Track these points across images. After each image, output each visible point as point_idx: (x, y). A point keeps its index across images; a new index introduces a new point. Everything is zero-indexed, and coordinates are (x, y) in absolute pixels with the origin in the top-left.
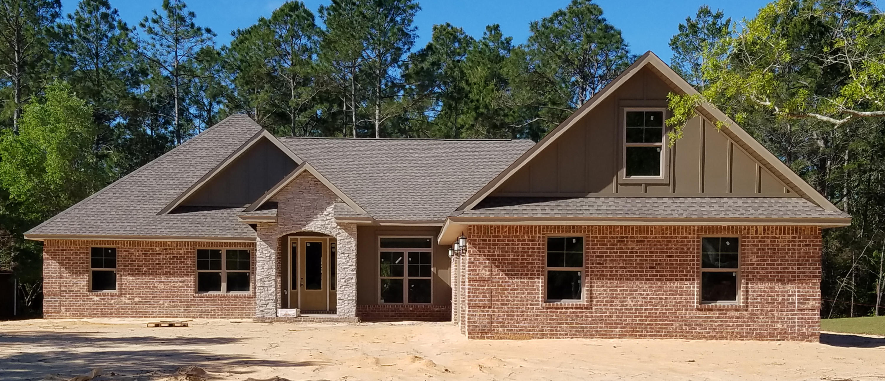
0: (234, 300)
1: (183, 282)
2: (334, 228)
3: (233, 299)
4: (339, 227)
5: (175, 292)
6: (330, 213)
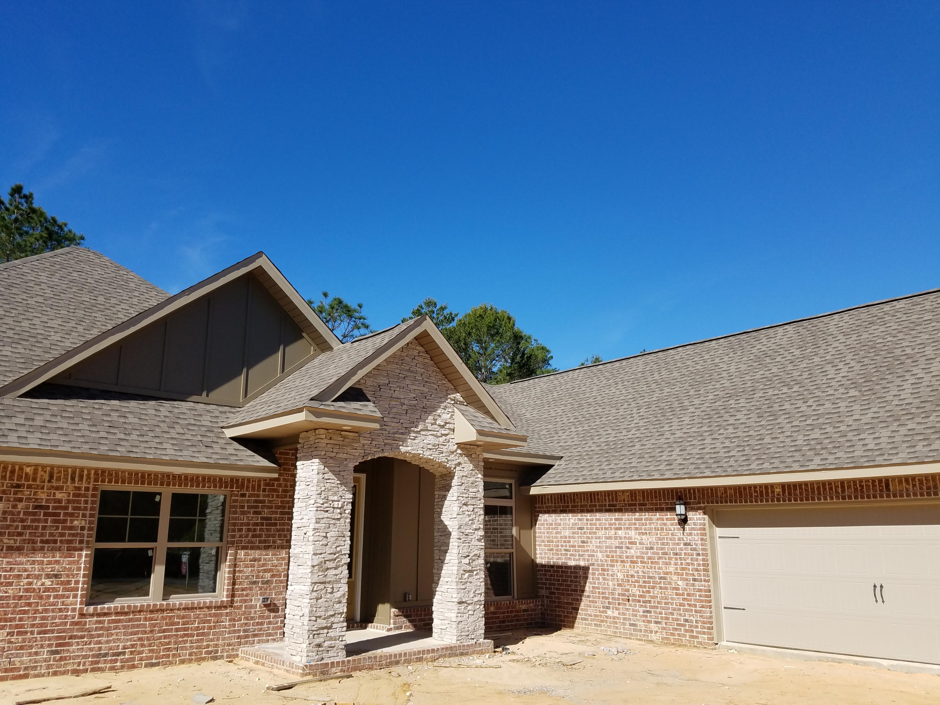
0: (183, 617)
2: (452, 452)
3: (182, 613)
4: (459, 451)
6: (446, 423)
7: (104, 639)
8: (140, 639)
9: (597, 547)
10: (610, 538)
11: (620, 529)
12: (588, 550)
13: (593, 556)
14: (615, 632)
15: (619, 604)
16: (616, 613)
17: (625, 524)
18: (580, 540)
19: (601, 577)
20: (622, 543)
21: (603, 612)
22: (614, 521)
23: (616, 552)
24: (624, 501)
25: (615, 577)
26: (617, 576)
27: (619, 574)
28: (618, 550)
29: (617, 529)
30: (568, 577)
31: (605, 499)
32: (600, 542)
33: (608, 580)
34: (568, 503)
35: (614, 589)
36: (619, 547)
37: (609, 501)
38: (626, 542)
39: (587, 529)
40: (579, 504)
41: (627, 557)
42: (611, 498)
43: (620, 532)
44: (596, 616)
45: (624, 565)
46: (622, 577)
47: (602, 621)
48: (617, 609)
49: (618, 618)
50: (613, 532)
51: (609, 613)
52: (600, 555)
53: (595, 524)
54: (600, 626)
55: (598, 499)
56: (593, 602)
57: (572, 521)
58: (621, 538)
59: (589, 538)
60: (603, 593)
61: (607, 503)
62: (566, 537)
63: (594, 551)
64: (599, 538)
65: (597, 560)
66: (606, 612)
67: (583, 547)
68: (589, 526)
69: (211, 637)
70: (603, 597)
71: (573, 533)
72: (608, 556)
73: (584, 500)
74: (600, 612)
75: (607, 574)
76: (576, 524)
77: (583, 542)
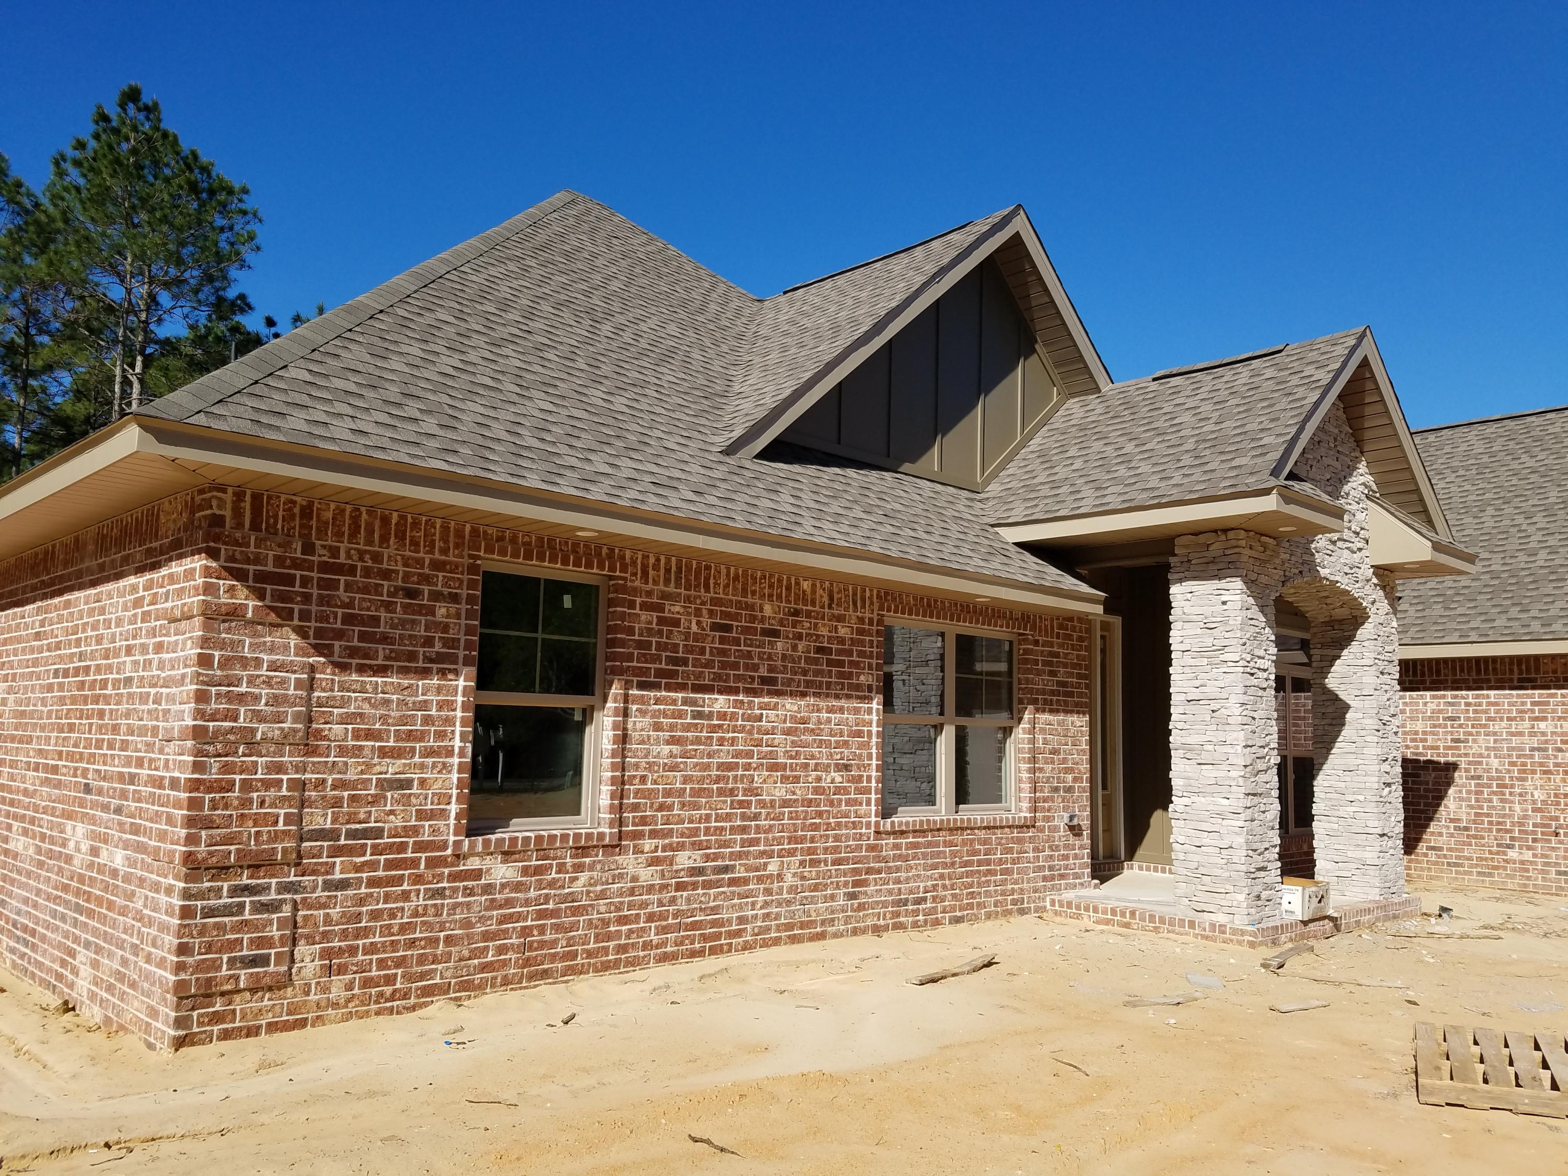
1: (847, 767)
2: (1368, 581)
3: (982, 834)
4: (1375, 580)
5: (820, 814)
6: (1362, 529)
7: (903, 875)
8: (942, 877)
9: (1487, 748)
10: (1521, 734)
11: (1544, 719)
12: (1466, 755)
13: (1480, 763)
14: (1525, 885)
15: (1535, 840)
16: (1528, 855)
17: (1554, 711)
18: (1449, 737)
19: (1495, 798)
20: (1546, 742)
21: (1498, 853)
22: (1529, 706)
23: (1532, 757)
24: (1555, 672)
25: (1529, 797)
26: (1532, 796)
27: (1536, 794)
28: (1536, 753)
29: (1537, 719)
30: (1421, 797)
31: (1511, 671)
32: (1495, 741)
33: (1512, 802)
34: (1423, 674)
35: (1525, 817)
36: (1539, 749)
37: (1521, 673)
38: (1556, 741)
39: (1468, 719)
40: (1449, 678)
41: (1557, 765)
42: (1524, 667)
43: (1542, 725)
44: (1481, 859)
45: (1549, 779)
46: (1542, 798)
47: (1496, 868)
48: (1529, 848)
49: (1531, 863)
50: (1527, 724)
51: (1512, 854)
52: (1495, 763)
53: (1486, 712)
54: (1490, 875)
55: (1495, 669)
56: (1475, 837)
57: (1431, 706)
58: (1544, 734)
59: (1471, 734)
60: (1499, 823)
61: (1516, 676)
62: (1416, 733)
63: (1481, 755)
64: (1495, 734)
65: (1488, 771)
66: (1505, 853)
67: (1458, 748)
68: (1471, 715)
69: (1015, 876)
70: (1498, 831)
71: (1435, 726)
72: (1513, 764)
73: (1462, 671)
74: (1490, 852)
75: (1511, 794)
76: (1440, 711)
77: (1458, 741)
